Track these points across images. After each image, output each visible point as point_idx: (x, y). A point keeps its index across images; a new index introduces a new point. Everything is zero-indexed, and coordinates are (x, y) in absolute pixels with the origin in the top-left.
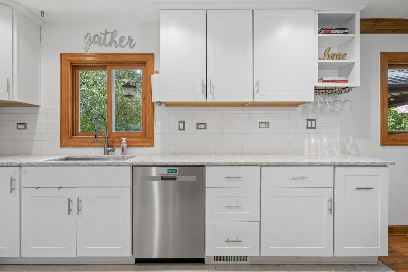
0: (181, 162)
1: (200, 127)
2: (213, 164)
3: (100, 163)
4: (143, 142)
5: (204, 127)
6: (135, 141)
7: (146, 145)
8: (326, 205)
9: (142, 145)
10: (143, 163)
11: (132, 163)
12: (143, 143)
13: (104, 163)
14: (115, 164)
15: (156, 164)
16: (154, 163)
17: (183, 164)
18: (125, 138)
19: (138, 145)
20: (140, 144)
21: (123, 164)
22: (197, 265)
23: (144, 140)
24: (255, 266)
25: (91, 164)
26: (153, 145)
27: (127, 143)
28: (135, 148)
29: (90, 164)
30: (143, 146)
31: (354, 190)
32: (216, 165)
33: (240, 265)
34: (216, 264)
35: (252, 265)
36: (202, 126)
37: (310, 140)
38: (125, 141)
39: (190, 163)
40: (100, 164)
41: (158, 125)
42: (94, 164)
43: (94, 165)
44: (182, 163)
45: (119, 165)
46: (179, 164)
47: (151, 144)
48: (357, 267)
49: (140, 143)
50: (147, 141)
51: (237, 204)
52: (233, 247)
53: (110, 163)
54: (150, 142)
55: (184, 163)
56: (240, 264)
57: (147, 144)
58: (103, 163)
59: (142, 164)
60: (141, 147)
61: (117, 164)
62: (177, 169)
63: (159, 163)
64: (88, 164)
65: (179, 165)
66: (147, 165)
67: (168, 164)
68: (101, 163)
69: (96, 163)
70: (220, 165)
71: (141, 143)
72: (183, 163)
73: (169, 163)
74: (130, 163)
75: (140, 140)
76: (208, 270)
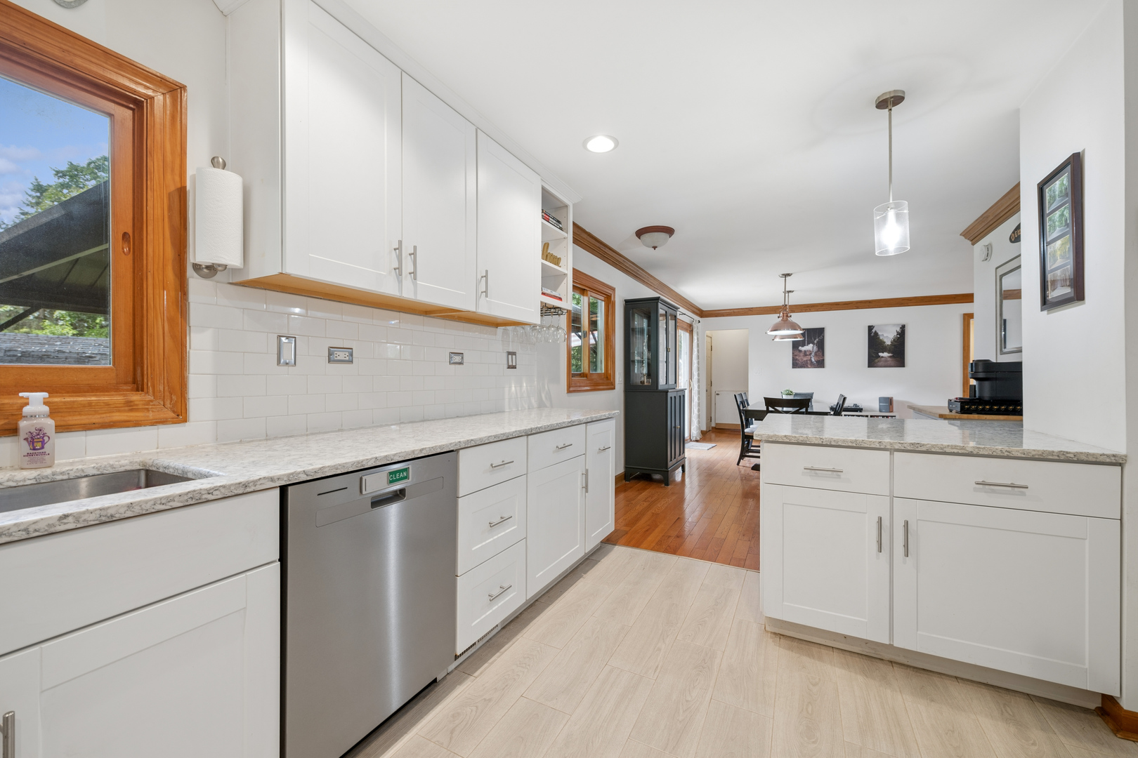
0: (420, 448)
1: (339, 358)
2: (473, 443)
3: (146, 502)
4: (130, 406)
5: (347, 358)
6: (90, 404)
7: (151, 417)
8: (580, 482)
9: (131, 418)
10: (327, 469)
11: (292, 474)
12: (131, 410)
13: (170, 499)
14: (223, 490)
15: (364, 463)
16: (358, 462)
17: (423, 451)
18: (46, 395)
19: (107, 420)
20: (117, 417)
21: (259, 483)
22: (426, 696)
23: (136, 397)
24: (511, 627)
25: (92, 517)
26: (180, 414)
27: (52, 414)
28: (88, 432)
29: (85, 517)
30: (137, 424)
31: (598, 453)
32: (478, 443)
33: (491, 642)
34: (456, 668)
35: (506, 629)
36: (342, 355)
37: (510, 387)
38: (46, 409)
39: (436, 446)
40: (148, 506)
41: (200, 346)
42: (110, 512)
43: (112, 516)
44: (421, 450)
45: (241, 492)
46: (416, 453)
47: (174, 412)
48: (594, 558)
49: (119, 411)
50: (152, 401)
51: (502, 518)
52: (496, 607)
53: (200, 492)
54: (168, 405)
55: (425, 448)
56: (490, 639)
57: (151, 415)
58: (167, 497)
59: (325, 470)
60: (121, 427)
61: (232, 488)
62: (410, 466)
63: (371, 459)
64: (70, 519)
65: (416, 456)
66: (339, 472)
67: (392, 457)
68: (155, 502)
69: (122, 506)
70: (483, 442)
71: (125, 411)
72: (423, 449)
73: (395, 455)
74: (285, 475)
75: (117, 399)
76: (458, 686)
